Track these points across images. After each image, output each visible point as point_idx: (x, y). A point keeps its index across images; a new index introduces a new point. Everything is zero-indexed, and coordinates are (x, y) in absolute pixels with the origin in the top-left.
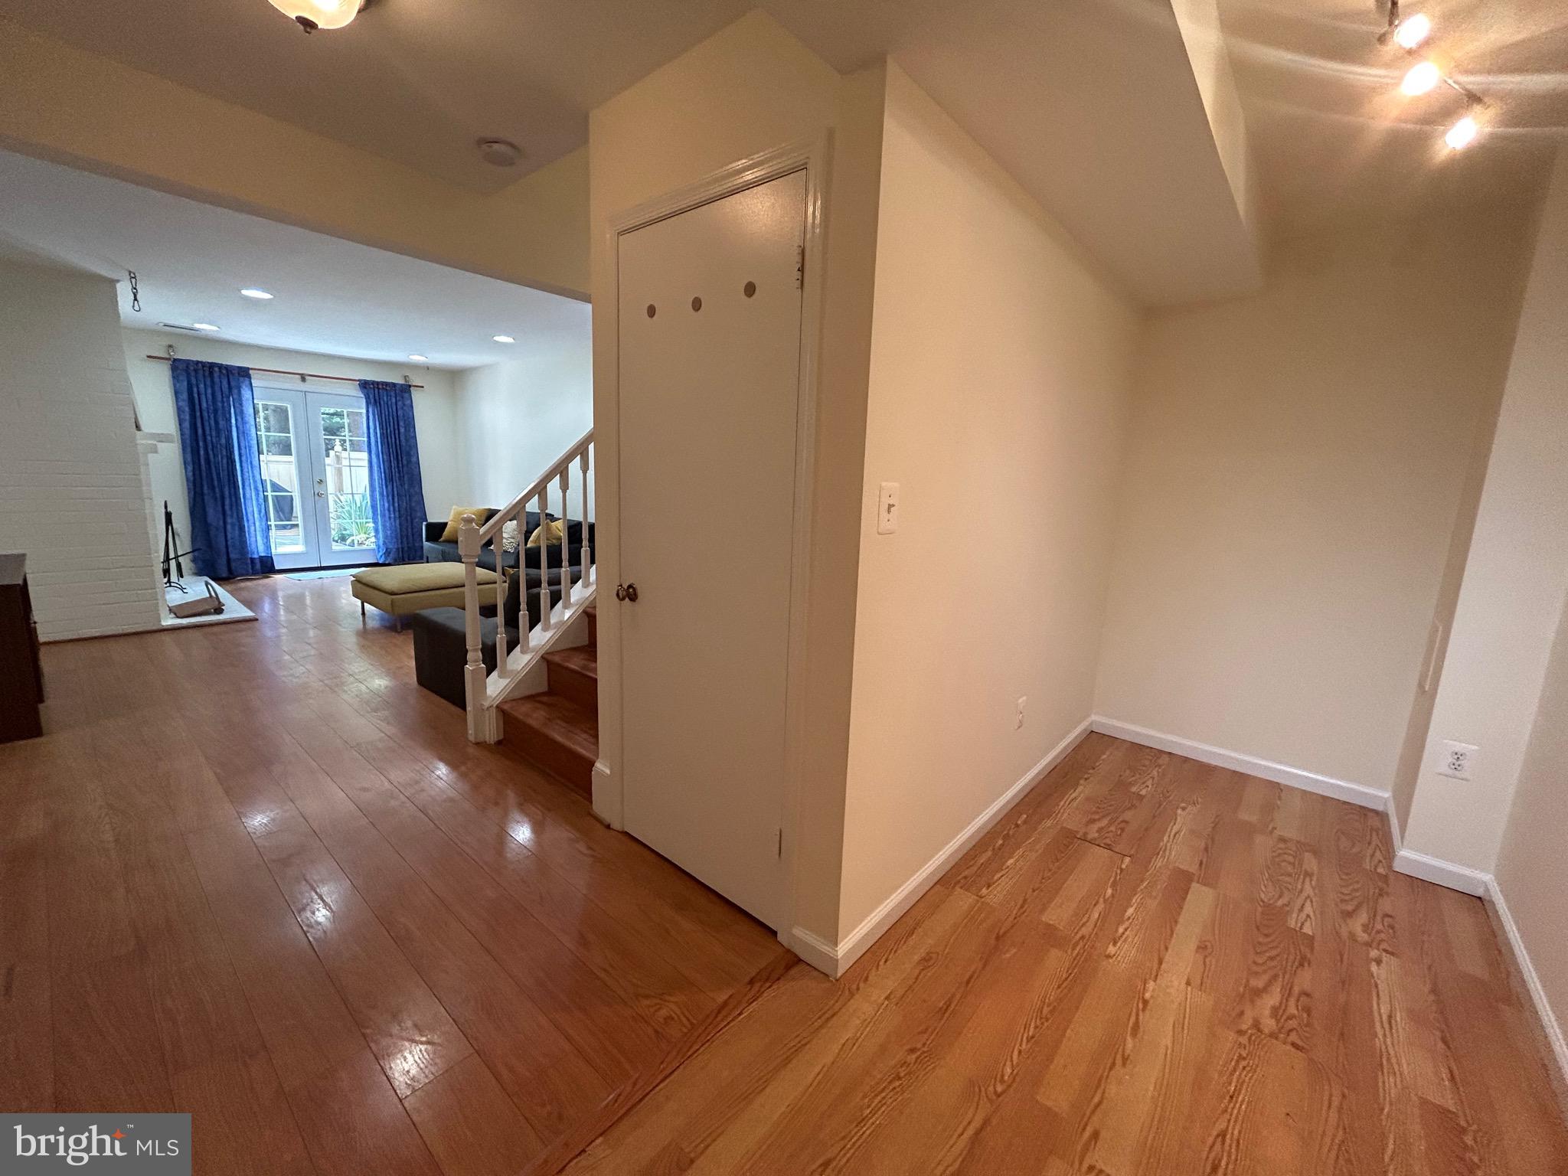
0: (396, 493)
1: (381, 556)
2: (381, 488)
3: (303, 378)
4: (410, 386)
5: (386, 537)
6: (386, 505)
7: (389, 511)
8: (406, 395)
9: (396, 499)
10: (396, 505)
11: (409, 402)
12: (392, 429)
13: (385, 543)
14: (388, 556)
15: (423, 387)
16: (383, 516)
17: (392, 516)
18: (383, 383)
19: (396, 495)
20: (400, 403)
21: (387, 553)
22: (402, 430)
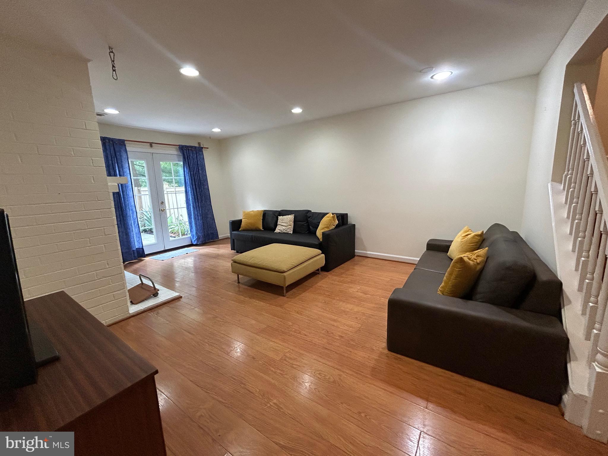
0: (200, 206)
1: (195, 241)
2: (193, 203)
3: (151, 144)
4: (202, 148)
5: (197, 230)
6: (196, 213)
7: (198, 216)
8: (201, 153)
9: (200, 209)
10: (201, 212)
11: (202, 156)
12: (196, 172)
13: (196, 233)
14: (199, 240)
15: (208, 148)
16: (195, 219)
17: (200, 218)
18: (190, 147)
19: (200, 207)
20: (198, 157)
21: (198, 239)
22: (200, 172)
